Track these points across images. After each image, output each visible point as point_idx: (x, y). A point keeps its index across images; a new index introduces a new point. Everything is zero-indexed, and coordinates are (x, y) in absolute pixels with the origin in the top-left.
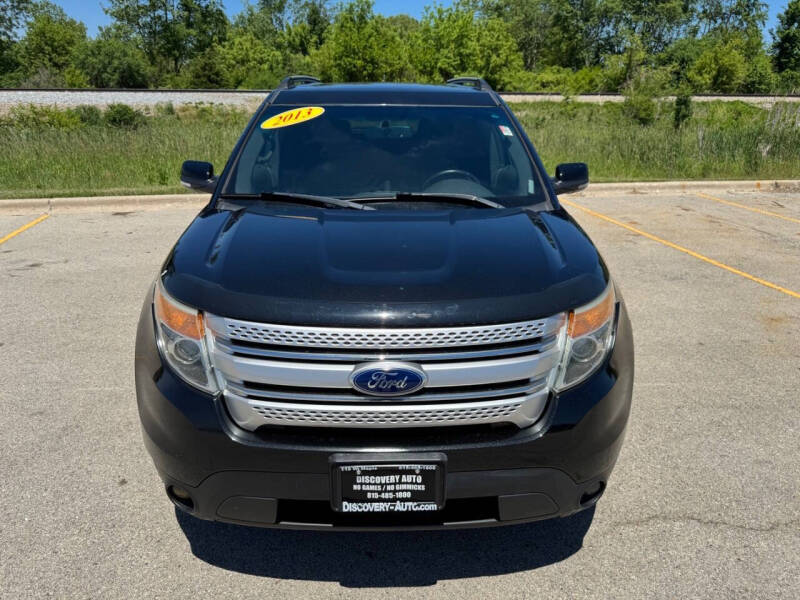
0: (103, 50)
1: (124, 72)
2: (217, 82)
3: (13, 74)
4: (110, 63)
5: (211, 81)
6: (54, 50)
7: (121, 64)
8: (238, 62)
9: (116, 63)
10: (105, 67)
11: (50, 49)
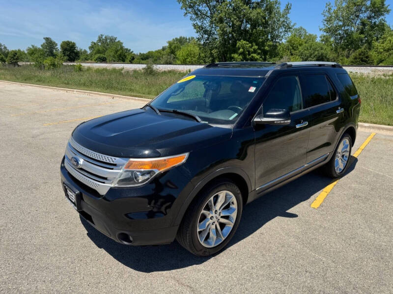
0: (313, 47)
1: (319, 57)
2: (365, 61)
3: (274, 59)
4: (314, 53)
5: (362, 61)
6: (293, 48)
7: (319, 53)
8: (384, 51)
9: (316, 53)
10: (311, 55)
11: (291, 48)
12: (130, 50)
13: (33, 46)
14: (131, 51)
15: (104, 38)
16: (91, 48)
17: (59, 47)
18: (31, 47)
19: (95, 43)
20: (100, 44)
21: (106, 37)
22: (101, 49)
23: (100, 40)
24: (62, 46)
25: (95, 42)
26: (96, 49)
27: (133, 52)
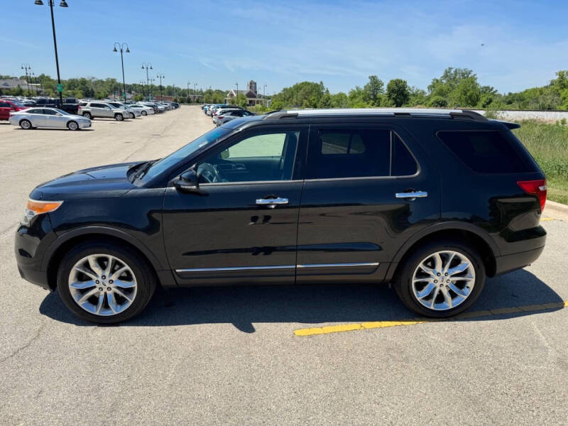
12: (492, 88)
13: (357, 88)
14: (494, 90)
15: (452, 72)
16: (430, 88)
17: (385, 88)
18: (355, 89)
19: (437, 81)
20: (444, 81)
21: (456, 72)
22: (445, 88)
23: (446, 76)
24: (389, 87)
25: (439, 78)
26: (437, 89)
27: (496, 91)
